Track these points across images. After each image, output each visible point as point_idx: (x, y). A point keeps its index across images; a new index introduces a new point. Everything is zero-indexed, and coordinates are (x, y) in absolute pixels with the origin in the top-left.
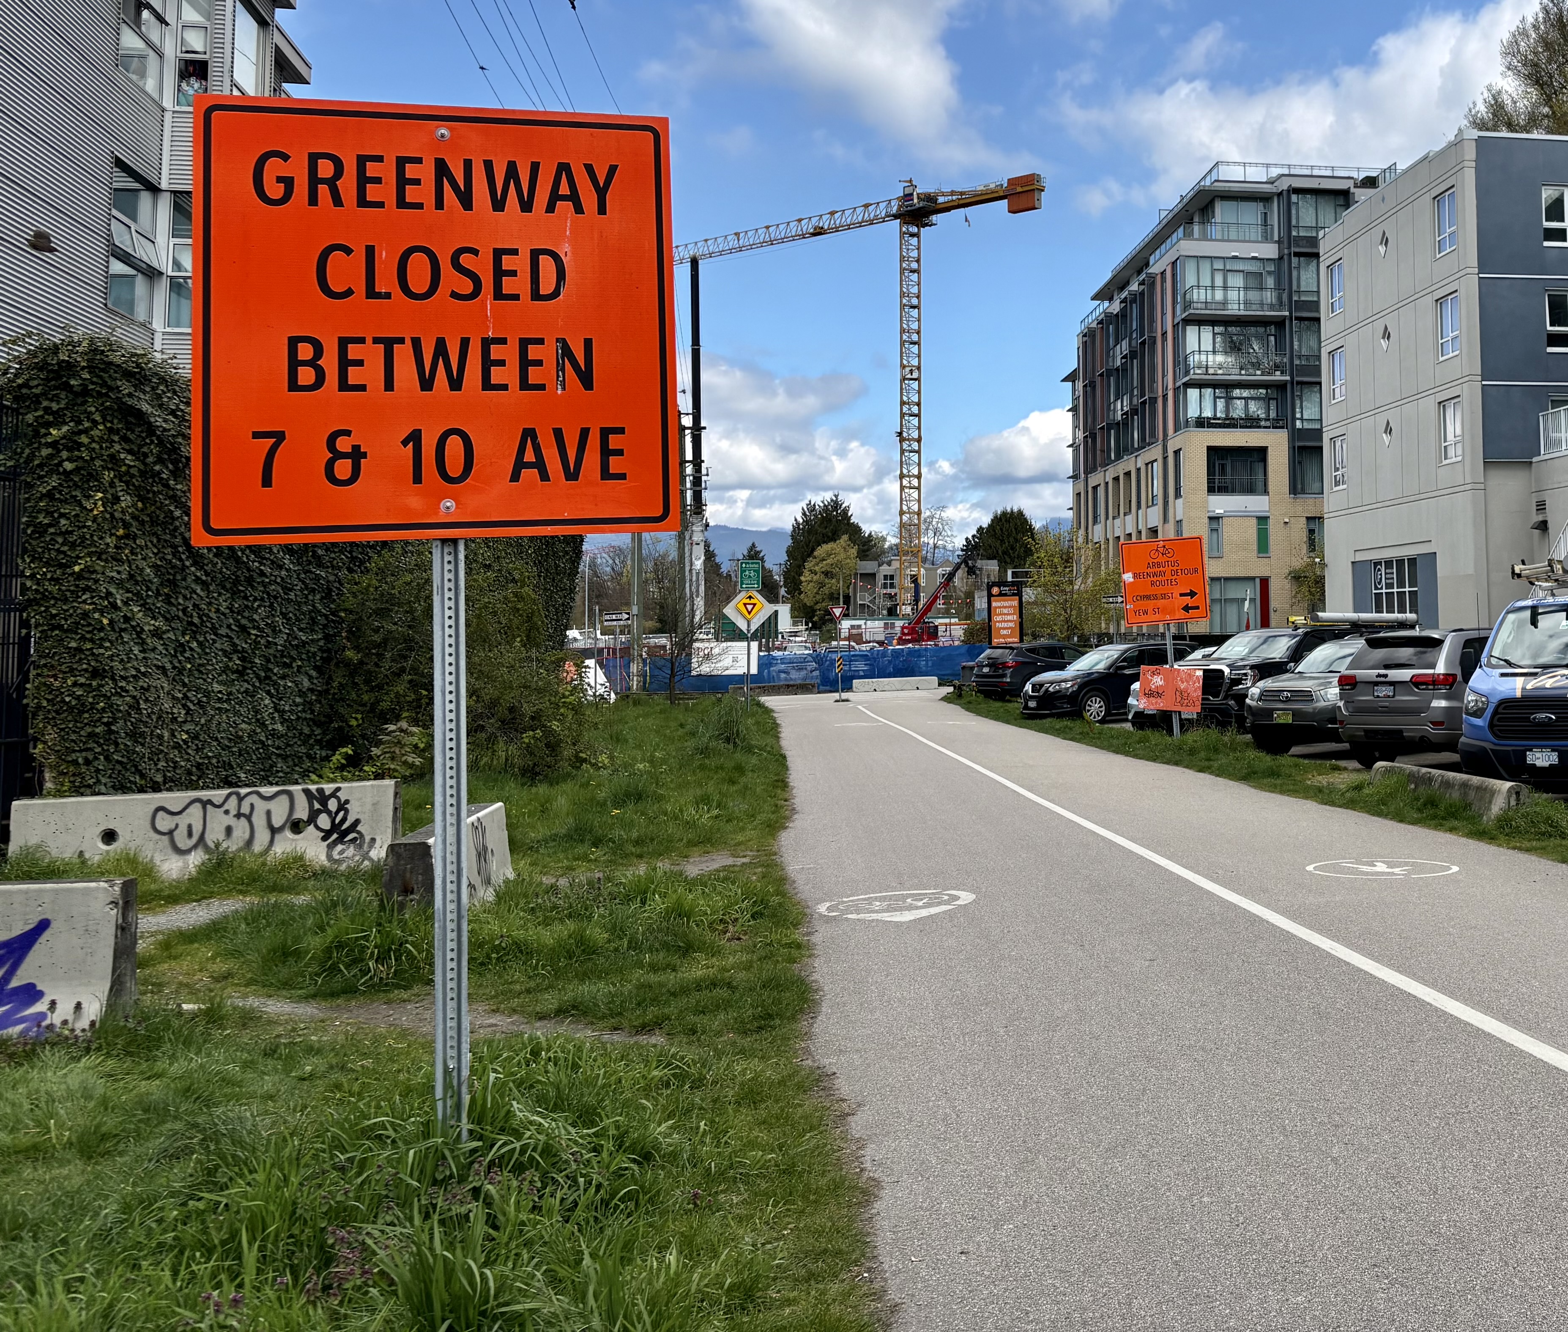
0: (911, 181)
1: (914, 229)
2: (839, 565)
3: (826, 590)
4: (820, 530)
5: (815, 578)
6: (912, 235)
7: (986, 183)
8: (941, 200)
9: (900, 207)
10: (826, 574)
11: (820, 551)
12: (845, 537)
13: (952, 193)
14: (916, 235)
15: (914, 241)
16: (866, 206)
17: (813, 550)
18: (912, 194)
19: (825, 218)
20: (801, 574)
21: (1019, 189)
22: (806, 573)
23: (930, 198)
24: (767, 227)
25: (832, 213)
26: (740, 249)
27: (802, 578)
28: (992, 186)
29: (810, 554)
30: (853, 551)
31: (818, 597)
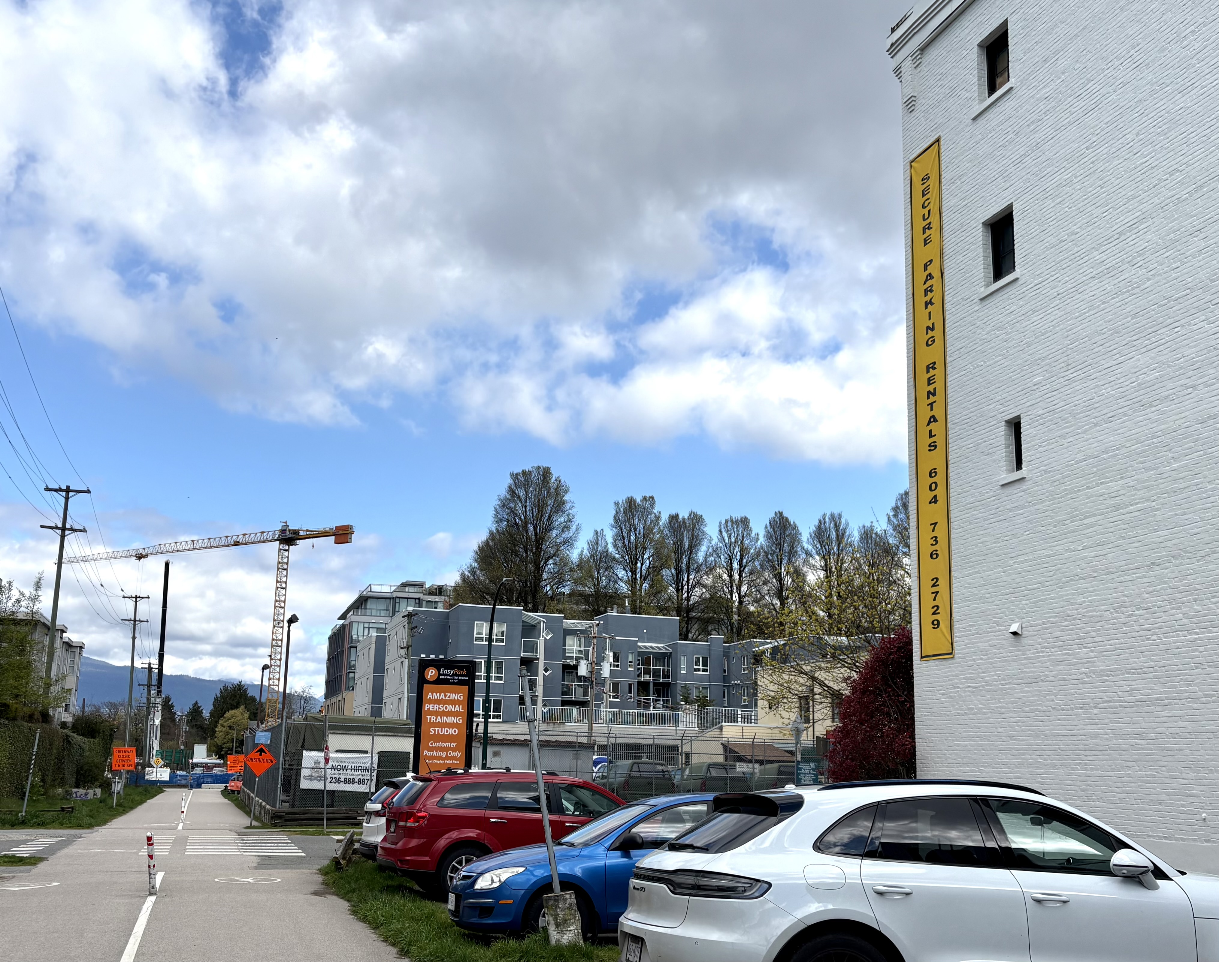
0: (286, 522)
1: (287, 547)
2: (237, 723)
3: (229, 737)
4: (229, 701)
5: (224, 729)
6: (286, 550)
7: (324, 527)
8: (301, 533)
9: (279, 535)
10: (230, 727)
11: (228, 715)
12: (243, 707)
13: (307, 531)
14: (288, 550)
15: (286, 553)
16: (262, 533)
17: (225, 713)
18: (285, 530)
19: (240, 537)
20: (216, 727)
21: (341, 532)
22: (219, 726)
23: (296, 532)
24: (209, 539)
25: (244, 535)
26: (194, 549)
27: (217, 729)
28: (328, 529)
29: (222, 716)
30: (246, 715)
31: (225, 741)
